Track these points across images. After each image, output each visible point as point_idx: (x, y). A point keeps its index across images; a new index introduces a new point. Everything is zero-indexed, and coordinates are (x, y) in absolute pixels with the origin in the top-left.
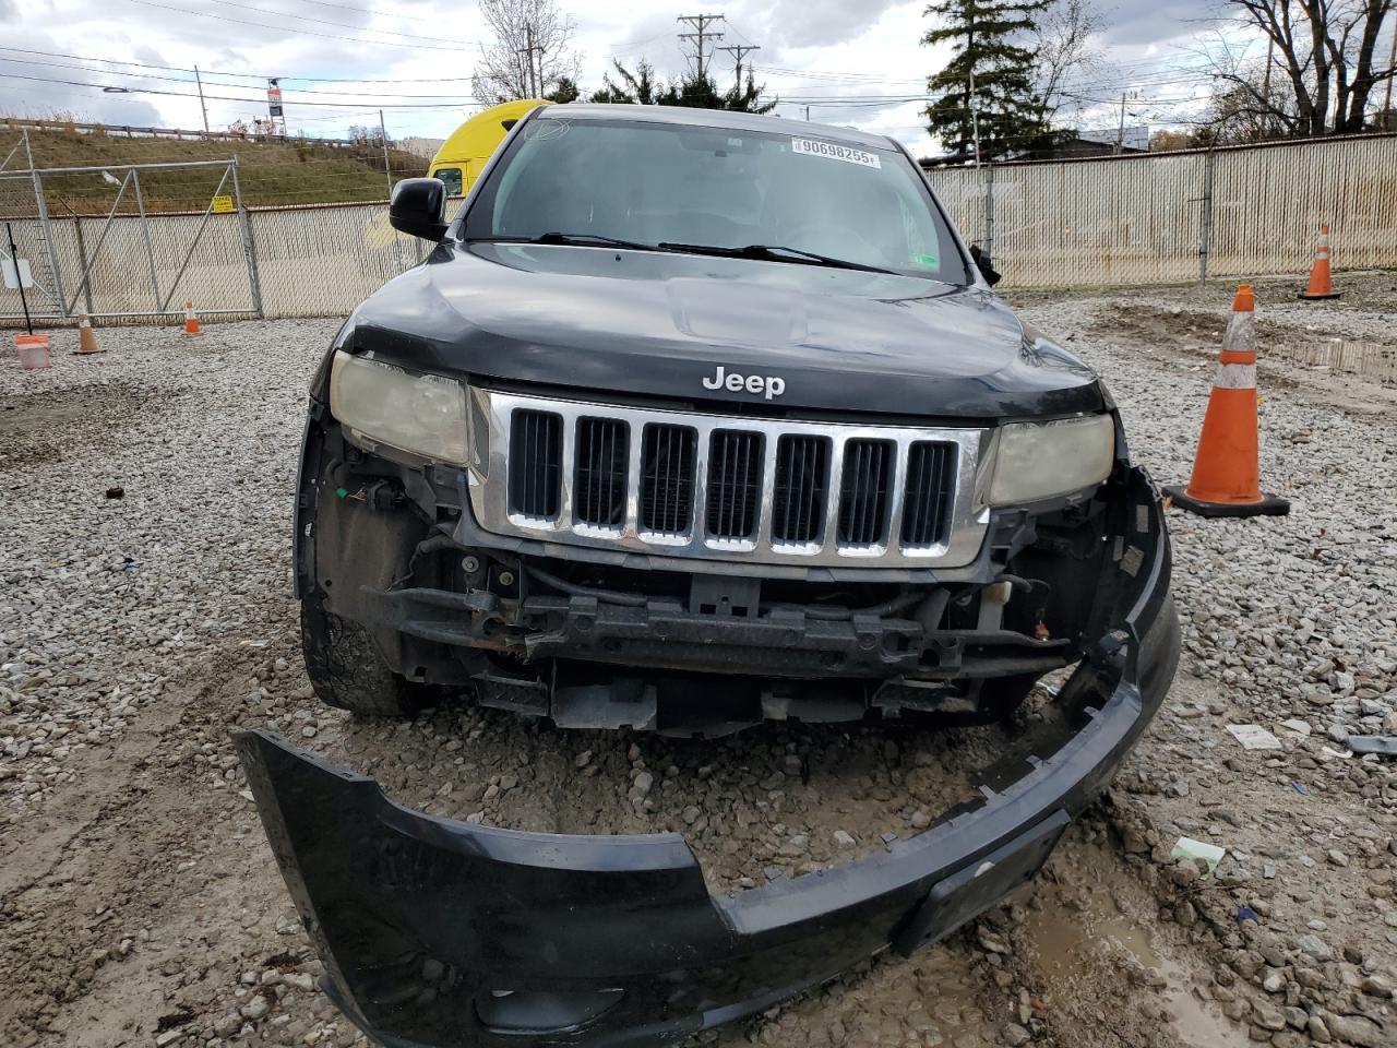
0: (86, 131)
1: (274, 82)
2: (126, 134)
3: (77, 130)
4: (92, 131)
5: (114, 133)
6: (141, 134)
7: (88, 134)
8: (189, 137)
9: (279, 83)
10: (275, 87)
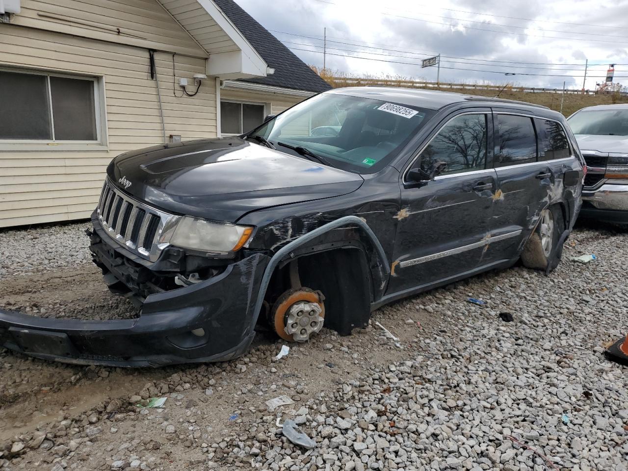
0: (515, 90)
1: (612, 66)
2: (532, 91)
3: (513, 90)
4: (518, 90)
5: (527, 91)
6: (538, 91)
7: (516, 91)
8: (560, 92)
9: (615, 66)
10: (612, 68)
